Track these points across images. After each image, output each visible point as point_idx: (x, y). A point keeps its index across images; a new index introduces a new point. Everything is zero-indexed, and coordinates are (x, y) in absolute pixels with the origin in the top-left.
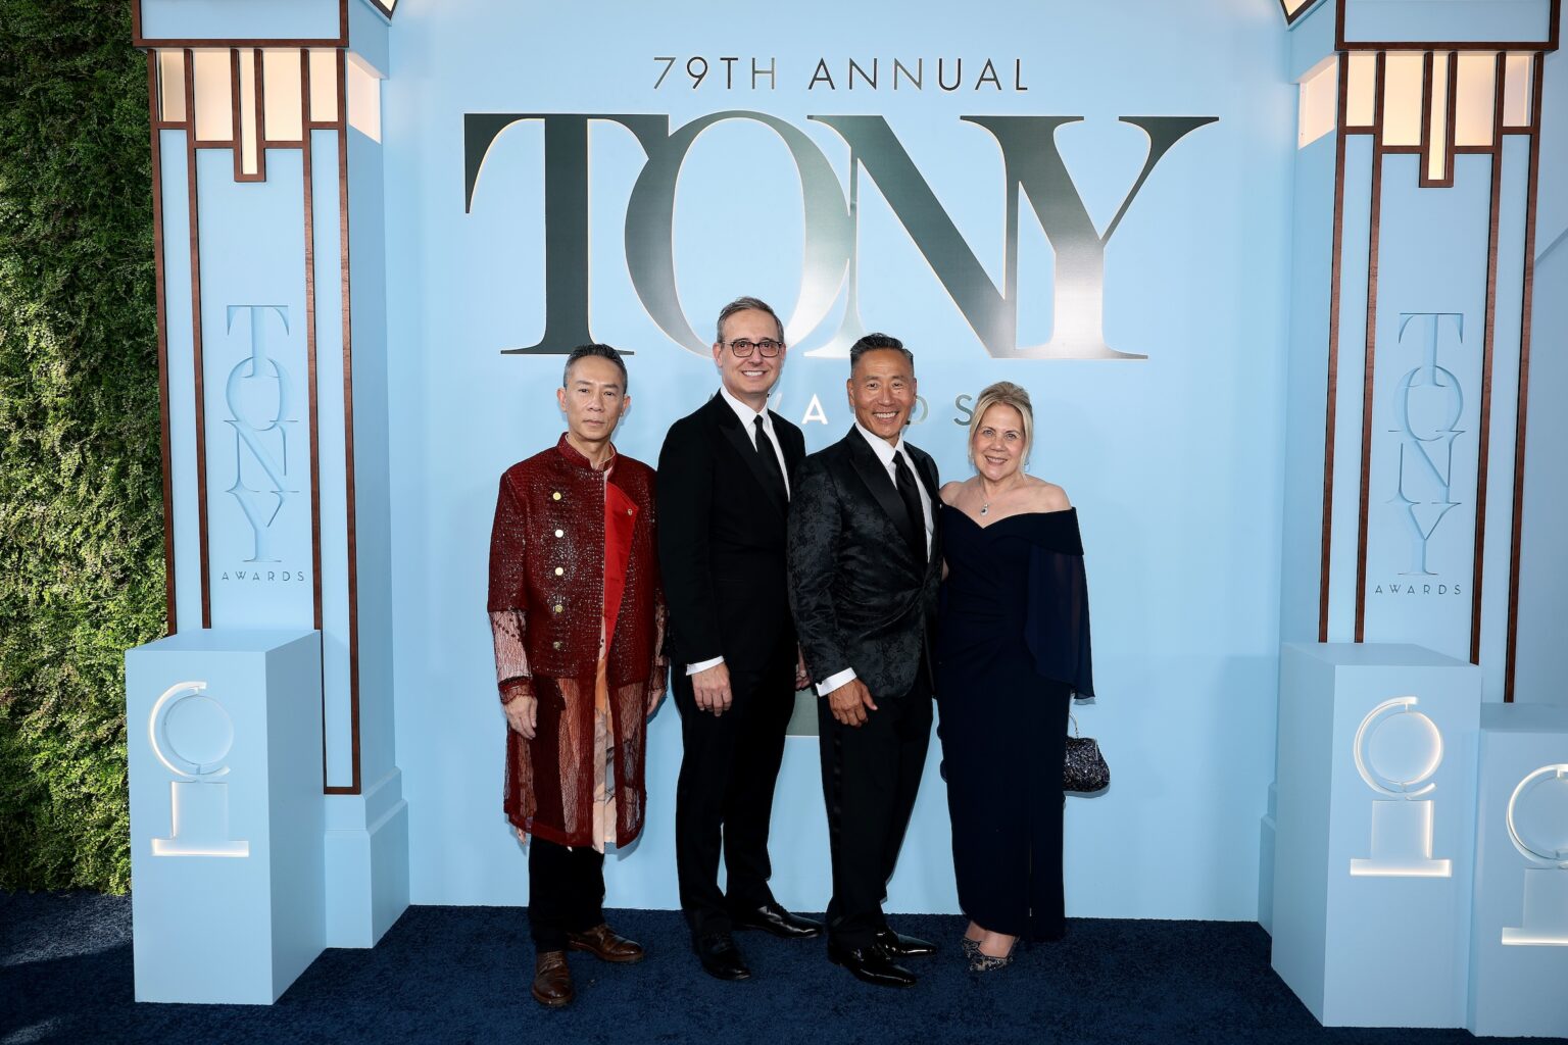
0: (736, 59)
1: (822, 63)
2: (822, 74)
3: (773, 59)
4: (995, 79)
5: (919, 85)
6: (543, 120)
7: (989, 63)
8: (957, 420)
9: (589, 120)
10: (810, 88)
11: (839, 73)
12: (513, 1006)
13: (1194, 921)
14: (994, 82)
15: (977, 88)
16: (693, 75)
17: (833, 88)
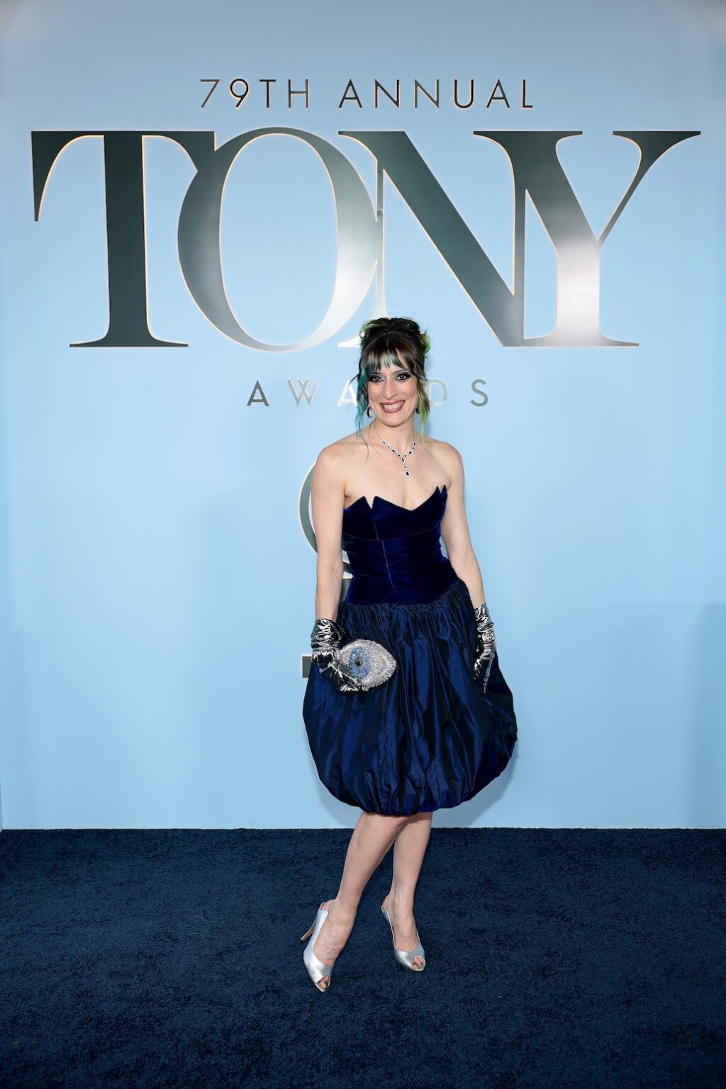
0: (274, 81)
1: (350, 84)
2: (351, 93)
3: (307, 81)
4: (504, 98)
5: (437, 103)
6: (103, 136)
7: (499, 84)
8: (473, 402)
9: (143, 137)
10: (340, 106)
11: (366, 92)
12: (96, 913)
13: (679, 830)
14: (504, 100)
15: (488, 106)
16: (237, 96)
17: (361, 106)
